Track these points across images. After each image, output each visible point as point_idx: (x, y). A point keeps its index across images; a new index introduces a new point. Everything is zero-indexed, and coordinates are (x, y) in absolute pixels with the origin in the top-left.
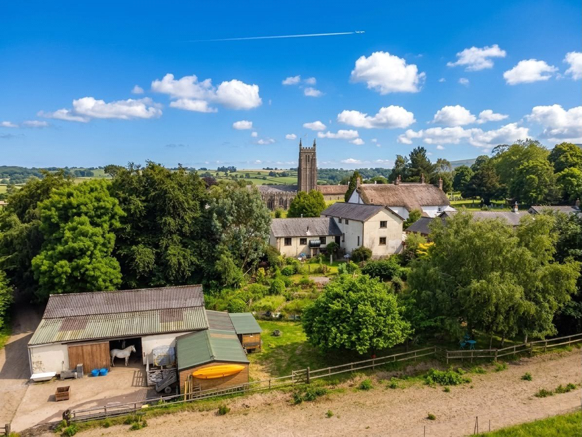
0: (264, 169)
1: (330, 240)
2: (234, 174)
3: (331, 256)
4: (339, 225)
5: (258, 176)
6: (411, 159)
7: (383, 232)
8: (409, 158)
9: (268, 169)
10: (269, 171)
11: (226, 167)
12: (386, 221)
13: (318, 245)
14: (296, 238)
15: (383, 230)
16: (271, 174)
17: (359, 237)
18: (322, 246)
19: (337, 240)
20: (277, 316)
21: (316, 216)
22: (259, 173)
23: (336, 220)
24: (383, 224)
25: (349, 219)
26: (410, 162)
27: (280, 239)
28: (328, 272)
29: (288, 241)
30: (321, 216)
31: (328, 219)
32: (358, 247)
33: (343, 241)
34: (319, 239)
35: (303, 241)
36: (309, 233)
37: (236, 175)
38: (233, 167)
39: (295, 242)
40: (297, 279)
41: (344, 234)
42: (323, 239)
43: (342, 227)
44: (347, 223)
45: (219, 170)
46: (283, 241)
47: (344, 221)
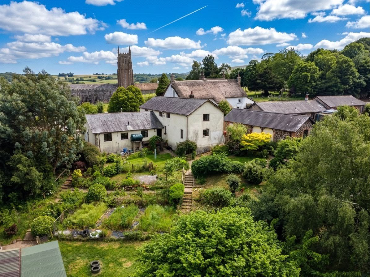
0: (94, 74)
1: (152, 134)
2: (71, 78)
3: (155, 150)
4: (160, 118)
5: (90, 79)
6: (204, 64)
7: (206, 125)
8: (202, 63)
9: (97, 74)
10: (98, 76)
11: (65, 73)
12: (209, 114)
13: (140, 139)
14: (117, 133)
15: (206, 122)
16: (99, 78)
17: (182, 130)
18: (144, 139)
19: (159, 132)
20: (97, 236)
21: (136, 111)
22: (90, 77)
23: (157, 114)
24: (206, 117)
25: (171, 113)
26: (203, 66)
27: (99, 135)
28: (154, 169)
29: (108, 137)
30: (141, 110)
31: (149, 113)
32: (182, 141)
33: (165, 133)
34: (140, 132)
35: (124, 136)
36: (130, 128)
37: (73, 79)
38: (70, 73)
39: (116, 138)
40: (119, 179)
41: (165, 127)
42: (144, 133)
43: (163, 120)
44: (168, 116)
45: (60, 75)
46: (102, 137)
47: (165, 115)
